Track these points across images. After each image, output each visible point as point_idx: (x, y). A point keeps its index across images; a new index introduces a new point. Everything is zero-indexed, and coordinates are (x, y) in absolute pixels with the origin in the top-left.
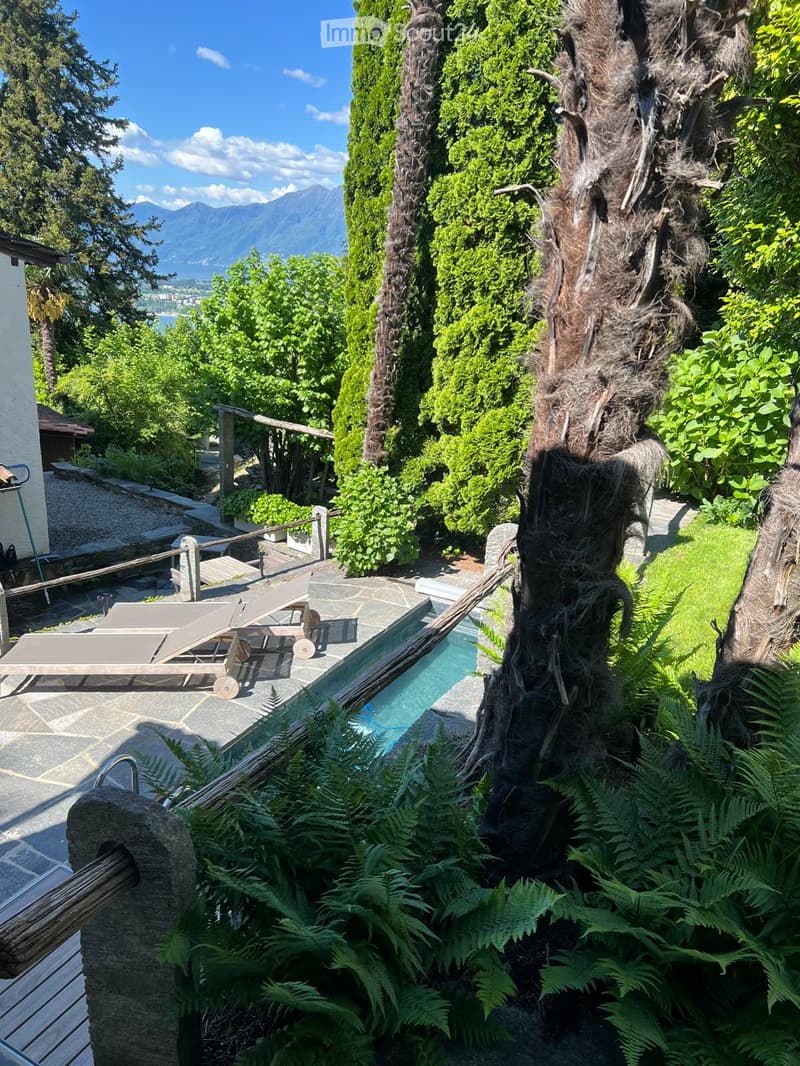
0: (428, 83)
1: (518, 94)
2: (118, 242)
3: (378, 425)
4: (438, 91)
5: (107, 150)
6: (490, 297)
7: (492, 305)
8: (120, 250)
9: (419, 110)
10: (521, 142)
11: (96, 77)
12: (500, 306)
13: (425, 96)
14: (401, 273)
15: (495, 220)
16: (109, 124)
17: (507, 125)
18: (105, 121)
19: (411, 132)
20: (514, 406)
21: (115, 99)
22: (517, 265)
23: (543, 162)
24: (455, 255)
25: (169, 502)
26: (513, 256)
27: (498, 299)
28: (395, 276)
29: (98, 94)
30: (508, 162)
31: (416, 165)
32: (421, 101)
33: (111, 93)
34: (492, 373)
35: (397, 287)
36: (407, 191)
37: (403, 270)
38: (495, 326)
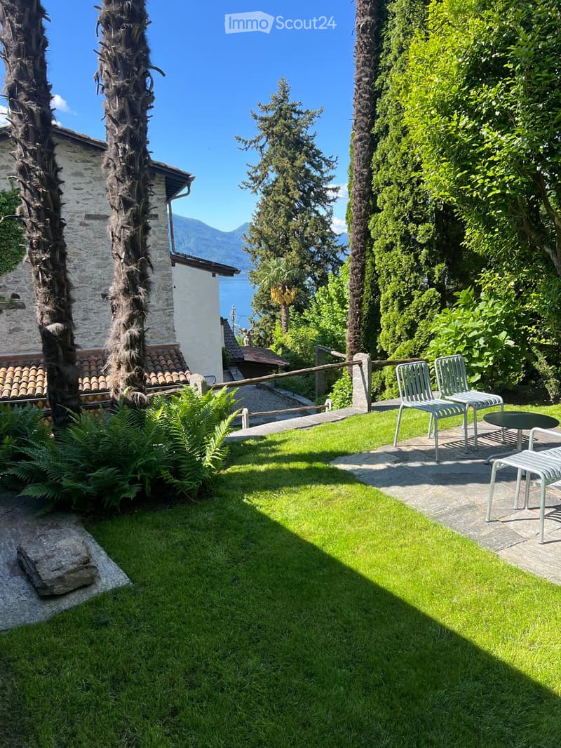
0: (364, 168)
1: (404, 167)
2: (331, 257)
3: (352, 352)
4: (371, 171)
5: (331, 205)
6: (398, 277)
7: (399, 282)
8: (333, 261)
9: (360, 182)
10: (407, 191)
11: (324, 166)
12: (404, 282)
13: (362, 175)
14: (358, 268)
15: (395, 235)
16: (329, 191)
17: (400, 184)
18: (327, 189)
19: (357, 193)
20: (415, 339)
21: (334, 176)
22: (410, 258)
23: (420, 200)
24: (381, 256)
25: (299, 402)
26: (408, 254)
27: (403, 278)
28: (354, 269)
29: (325, 175)
30: (401, 203)
31: (361, 210)
32: (361, 177)
33: (331, 173)
34: (401, 320)
35: (356, 275)
36: (357, 224)
37: (358, 266)
38: (400, 293)
